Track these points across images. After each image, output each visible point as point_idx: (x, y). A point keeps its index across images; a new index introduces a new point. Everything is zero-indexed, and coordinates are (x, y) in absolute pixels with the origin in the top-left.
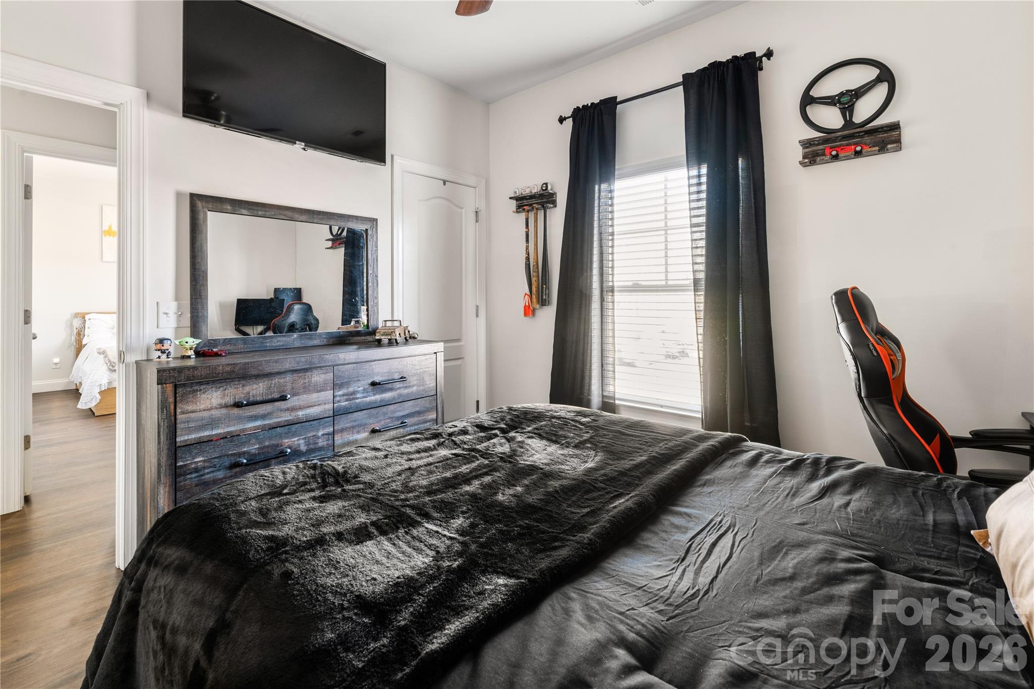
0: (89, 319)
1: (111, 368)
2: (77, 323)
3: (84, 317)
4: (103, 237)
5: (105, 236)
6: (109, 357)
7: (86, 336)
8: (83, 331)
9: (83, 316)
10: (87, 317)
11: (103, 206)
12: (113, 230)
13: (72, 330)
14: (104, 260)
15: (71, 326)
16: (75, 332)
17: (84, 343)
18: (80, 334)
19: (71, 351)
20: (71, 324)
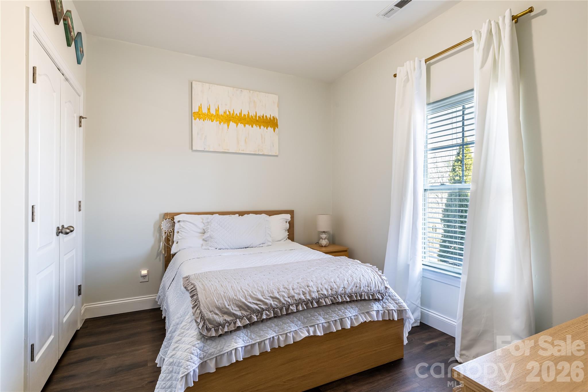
0: (179, 222)
1: (205, 333)
2: (165, 226)
3: (173, 219)
4: (193, 121)
5: (195, 119)
6: (202, 308)
7: (175, 243)
8: (172, 236)
9: (171, 217)
10: (177, 218)
11: (194, 83)
12: (204, 112)
13: (161, 235)
14: (194, 148)
15: (160, 230)
16: (164, 237)
17: (172, 252)
18: (169, 241)
19: (160, 260)
20: (160, 226)
